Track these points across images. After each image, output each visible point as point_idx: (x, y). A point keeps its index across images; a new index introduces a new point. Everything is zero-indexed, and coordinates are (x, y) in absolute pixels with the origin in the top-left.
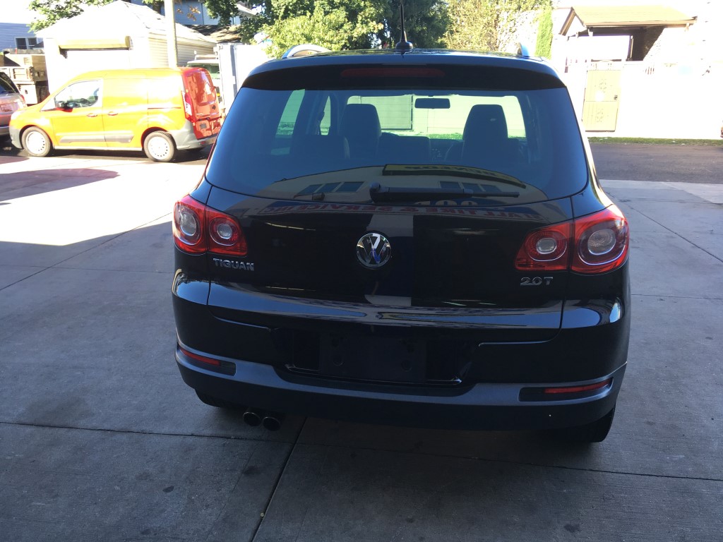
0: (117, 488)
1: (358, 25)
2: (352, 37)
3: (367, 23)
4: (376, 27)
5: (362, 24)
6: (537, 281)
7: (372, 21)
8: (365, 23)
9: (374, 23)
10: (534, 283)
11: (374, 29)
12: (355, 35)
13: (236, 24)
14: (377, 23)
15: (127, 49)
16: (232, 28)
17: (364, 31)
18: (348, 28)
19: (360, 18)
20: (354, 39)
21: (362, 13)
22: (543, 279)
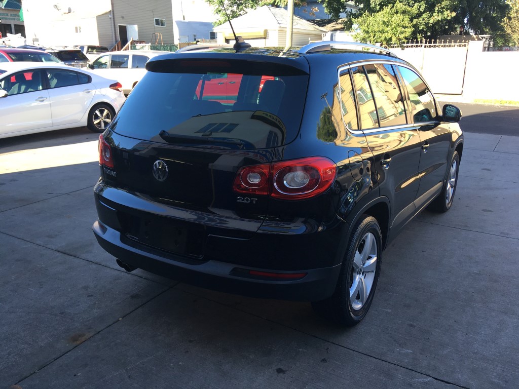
0: (69, 290)
1: (434, 14)
2: (429, 23)
3: (442, 12)
4: (450, 15)
5: (438, 13)
6: (247, 200)
7: (447, 11)
8: (441, 12)
9: (449, 11)
10: (245, 201)
11: (448, 16)
12: (431, 21)
13: (343, 17)
14: (451, 12)
15: (265, 38)
16: (340, 21)
17: (440, 18)
18: (426, 16)
19: (437, 9)
20: (430, 25)
21: (439, 4)
22: (251, 199)
